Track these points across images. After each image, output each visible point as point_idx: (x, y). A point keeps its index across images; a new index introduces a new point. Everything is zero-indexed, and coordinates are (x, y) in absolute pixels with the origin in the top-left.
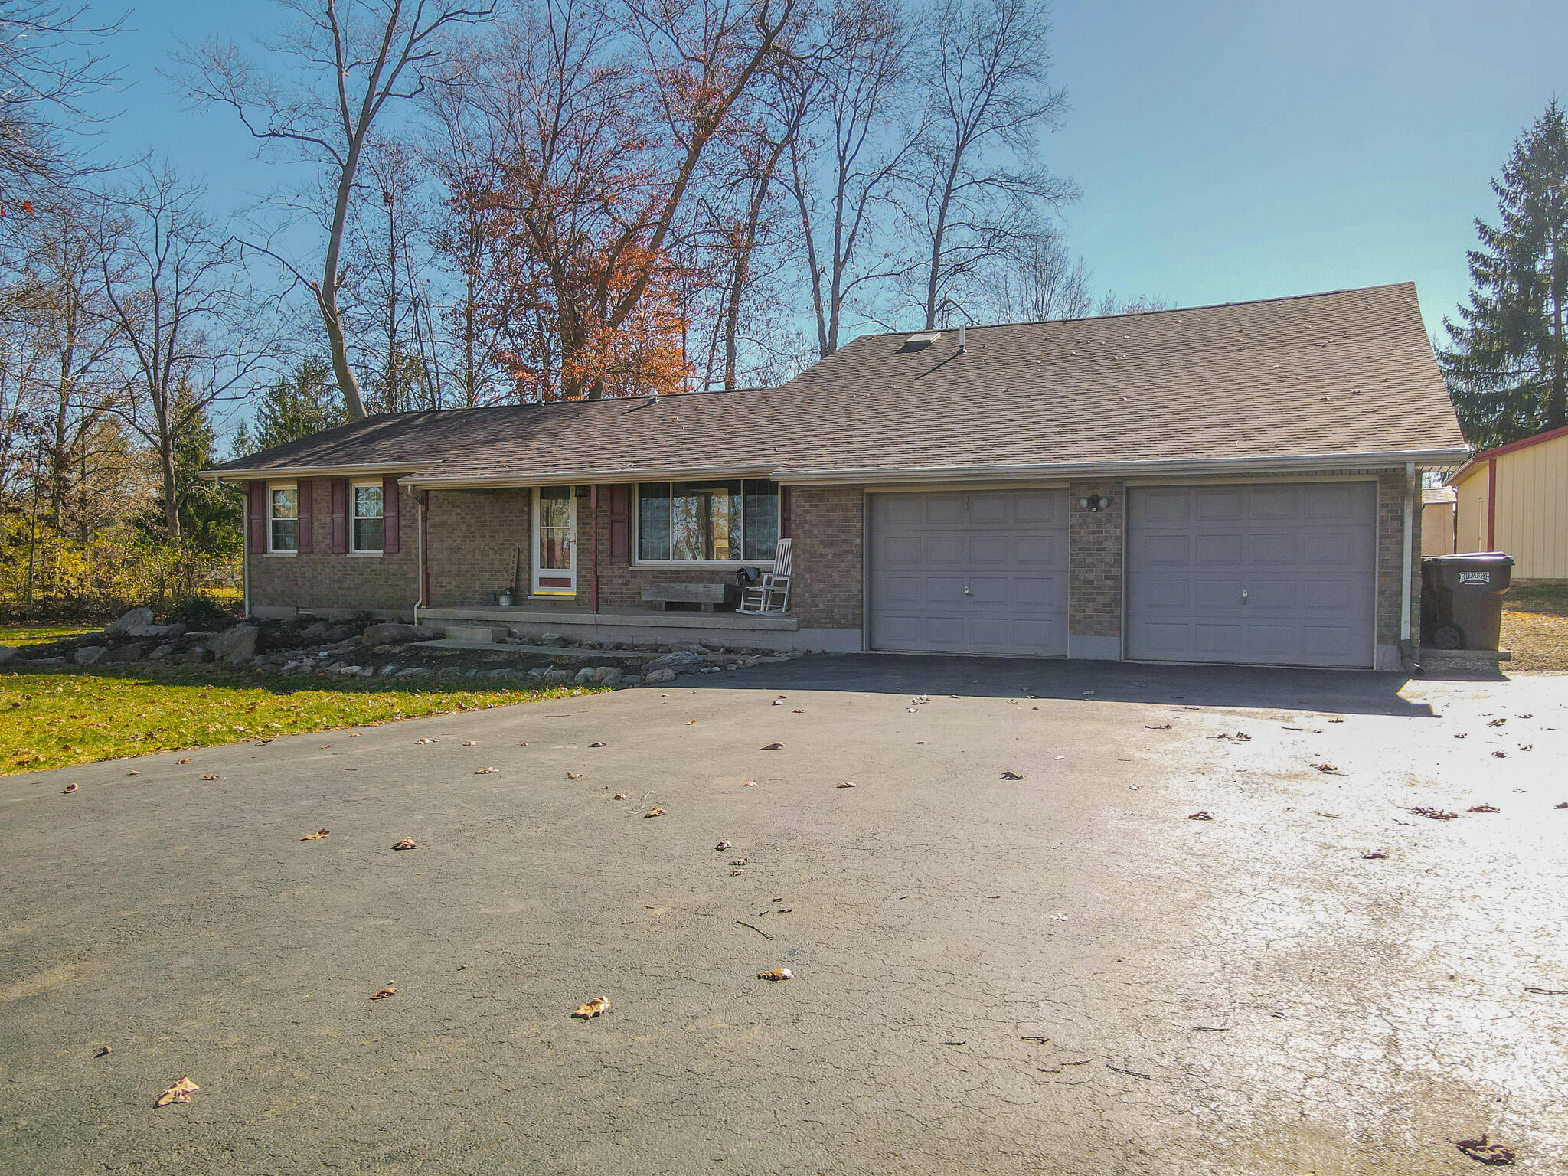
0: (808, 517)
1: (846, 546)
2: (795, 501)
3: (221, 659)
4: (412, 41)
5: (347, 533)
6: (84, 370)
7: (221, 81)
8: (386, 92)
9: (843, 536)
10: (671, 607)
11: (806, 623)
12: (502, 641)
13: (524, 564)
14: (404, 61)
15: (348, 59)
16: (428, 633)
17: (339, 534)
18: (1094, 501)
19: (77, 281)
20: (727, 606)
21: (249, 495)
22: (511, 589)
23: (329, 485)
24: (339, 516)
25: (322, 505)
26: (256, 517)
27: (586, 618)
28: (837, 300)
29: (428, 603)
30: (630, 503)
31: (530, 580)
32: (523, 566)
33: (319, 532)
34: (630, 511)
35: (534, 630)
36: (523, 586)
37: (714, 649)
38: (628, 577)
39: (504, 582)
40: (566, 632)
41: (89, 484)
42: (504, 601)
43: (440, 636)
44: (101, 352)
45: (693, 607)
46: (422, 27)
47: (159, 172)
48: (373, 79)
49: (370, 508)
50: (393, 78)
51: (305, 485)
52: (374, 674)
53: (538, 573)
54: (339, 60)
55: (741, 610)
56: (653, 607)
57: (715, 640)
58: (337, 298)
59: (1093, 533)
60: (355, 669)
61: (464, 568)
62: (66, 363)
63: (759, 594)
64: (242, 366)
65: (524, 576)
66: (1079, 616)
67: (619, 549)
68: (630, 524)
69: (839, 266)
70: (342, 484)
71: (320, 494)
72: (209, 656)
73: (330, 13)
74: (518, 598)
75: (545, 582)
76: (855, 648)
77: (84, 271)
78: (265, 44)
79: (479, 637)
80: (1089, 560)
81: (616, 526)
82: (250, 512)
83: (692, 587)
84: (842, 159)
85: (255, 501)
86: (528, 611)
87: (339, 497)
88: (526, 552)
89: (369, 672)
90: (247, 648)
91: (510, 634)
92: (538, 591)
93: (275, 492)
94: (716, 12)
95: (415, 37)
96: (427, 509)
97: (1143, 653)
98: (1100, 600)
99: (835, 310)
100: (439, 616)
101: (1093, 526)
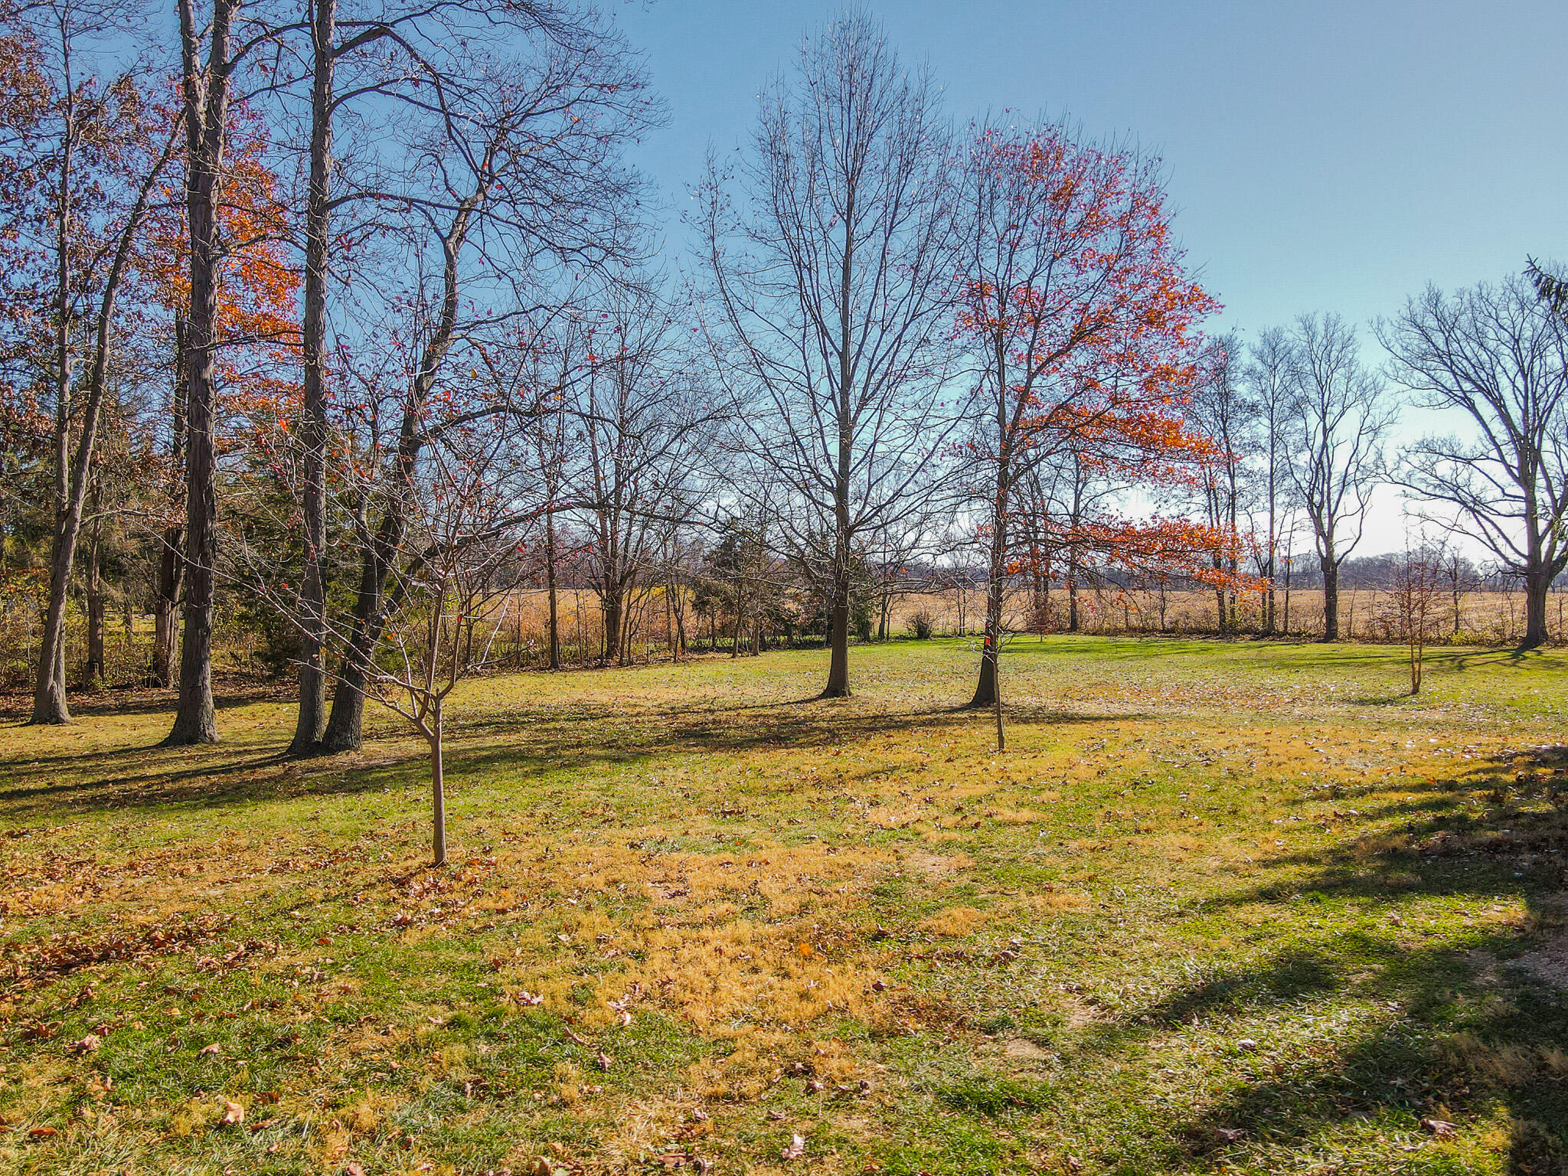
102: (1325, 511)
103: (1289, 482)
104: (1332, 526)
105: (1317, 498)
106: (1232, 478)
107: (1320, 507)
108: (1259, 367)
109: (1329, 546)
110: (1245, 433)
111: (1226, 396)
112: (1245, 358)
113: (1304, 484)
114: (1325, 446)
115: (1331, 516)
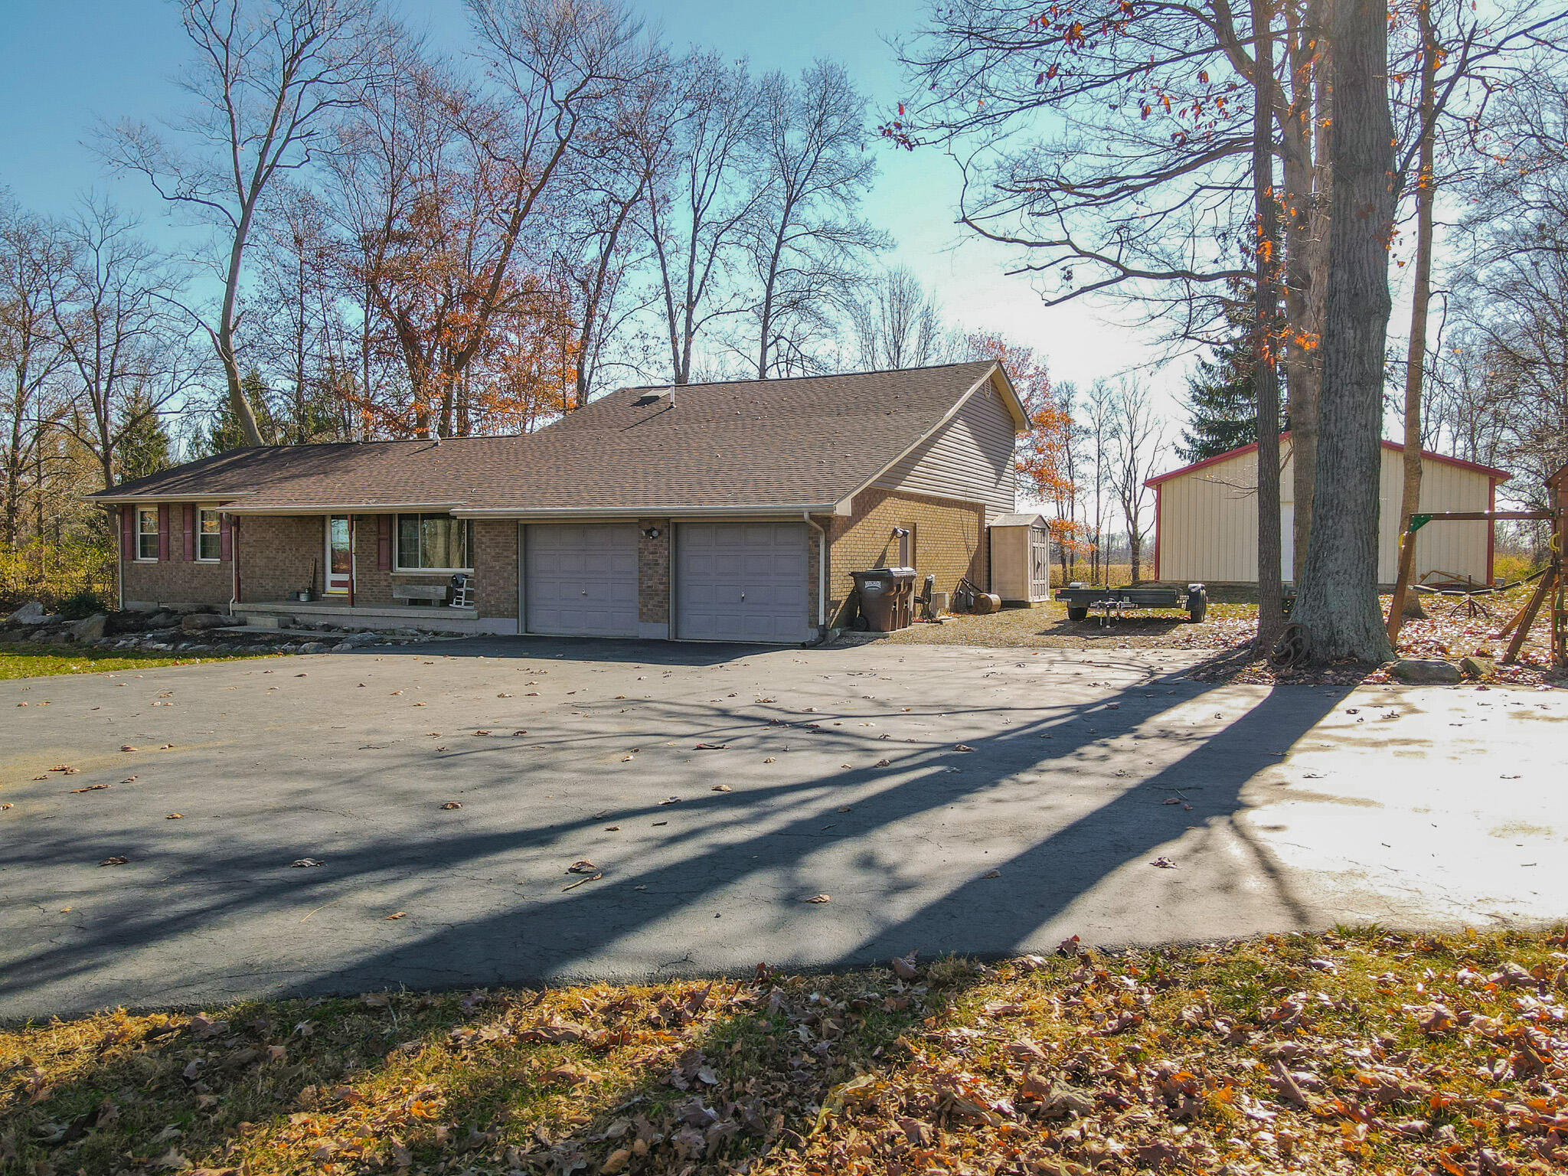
0: (484, 539)
1: (507, 561)
2: (476, 528)
3: (79, 640)
4: (294, 124)
5: (194, 545)
6: (39, 382)
7: (135, 153)
8: (274, 165)
9: (505, 554)
10: (414, 602)
11: (483, 615)
12: (287, 627)
13: (319, 570)
14: (288, 140)
15: (243, 134)
16: (234, 621)
17: (188, 546)
18: (649, 532)
19: (31, 300)
20: (445, 603)
21: (122, 515)
22: (309, 589)
23: (181, 508)
24: (188, 532)
25: (176, 524)
26: (128, 532)
27: (346, 610)
28: (689, 334)
29: (239, 601)
30: (391, 526)
31: (324, 582)
32: (318, 574)
33: (174, 545)
34: (391, 532)
35: (310, 620)
36: (320, 588)
37: (425, 633)
38: (390, 580)
39: (306, 583)
40: (333, 621)
41: (44, 487)
42: (303, 598)
43: (244, 623)
44: (55, 365)
45: (426, 603)
46: (302, 113)
47: (100, 208)
48: (263, 155)
49: (212, 527)
50: (278, 155)
51: (164, 508)
52: (174, 649)
53: (330, 577)
54: (234, 138)
55: (453, 605)
56: (400, 603)
57: (428, 626)
58: (233, 338)
59: (652, 553)
60: (163, 645)
61: (278, 573)
62: (22, 376)
63: (461, 594)
64: (177, 384)
65: (320, 579)
66: (645, 610)
67: (384, 560)
68: (391, 541)
69: (691, 305)
70: (191, 507)
71: (176, 516)
72: (70, 638)
73: (226, 98)
74: (314, 596)
75: (335, 584)
76: (512, 632)
77: (38, 291)
78: (169, 125)
79: (269, 624)
80: (650, 572)
81: (382, 543)
82: (123, 528)
83: (426, 588)
84: (696, 210)
85: (127, 519)
86: (321, 605)
87: (188, 518)
88: (321, 561)
89: (170, 648)
90: (97, 632)
91: (295, 622)
92: (329, 589)
93: (142, 513)
94: (534, 114)
95: (297, 120)
96: (239, 529)
97: (688, 634)
98: (656, 598)
99: (688, 343)
100: (246, 609)
101: (651, 549)
102: (1132, 504)
103: (1109, 483)
104: (1136, 514)
105: (1127, 494)
106: (1072, 478)
107: (1129, 502)
108: (1091, 402)
109: (1135, 527)
110: (1080, 448)
111: (1069, 422)
112: (1080, 397)
113: (1119, 485)
114: (1132, 459)
115: (1136, 507)
